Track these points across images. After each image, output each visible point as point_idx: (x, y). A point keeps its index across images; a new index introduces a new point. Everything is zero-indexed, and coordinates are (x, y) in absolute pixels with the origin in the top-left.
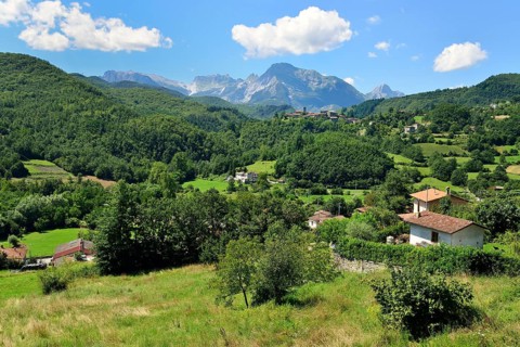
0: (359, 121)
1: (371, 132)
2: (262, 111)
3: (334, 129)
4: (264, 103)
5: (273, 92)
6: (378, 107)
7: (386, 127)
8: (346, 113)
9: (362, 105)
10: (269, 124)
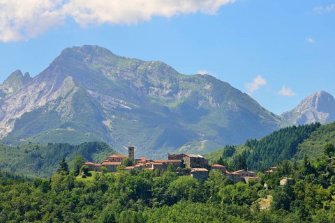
0: (259, 176)
1: (285, 203)
2: (36, 158)
3: (198, 198)
4: (42, 139)
5: (66, 111)
6: (308, 143)
7: (320, 189)
8: (230, 160)
9: (269, 140)
10: (46, 187)
